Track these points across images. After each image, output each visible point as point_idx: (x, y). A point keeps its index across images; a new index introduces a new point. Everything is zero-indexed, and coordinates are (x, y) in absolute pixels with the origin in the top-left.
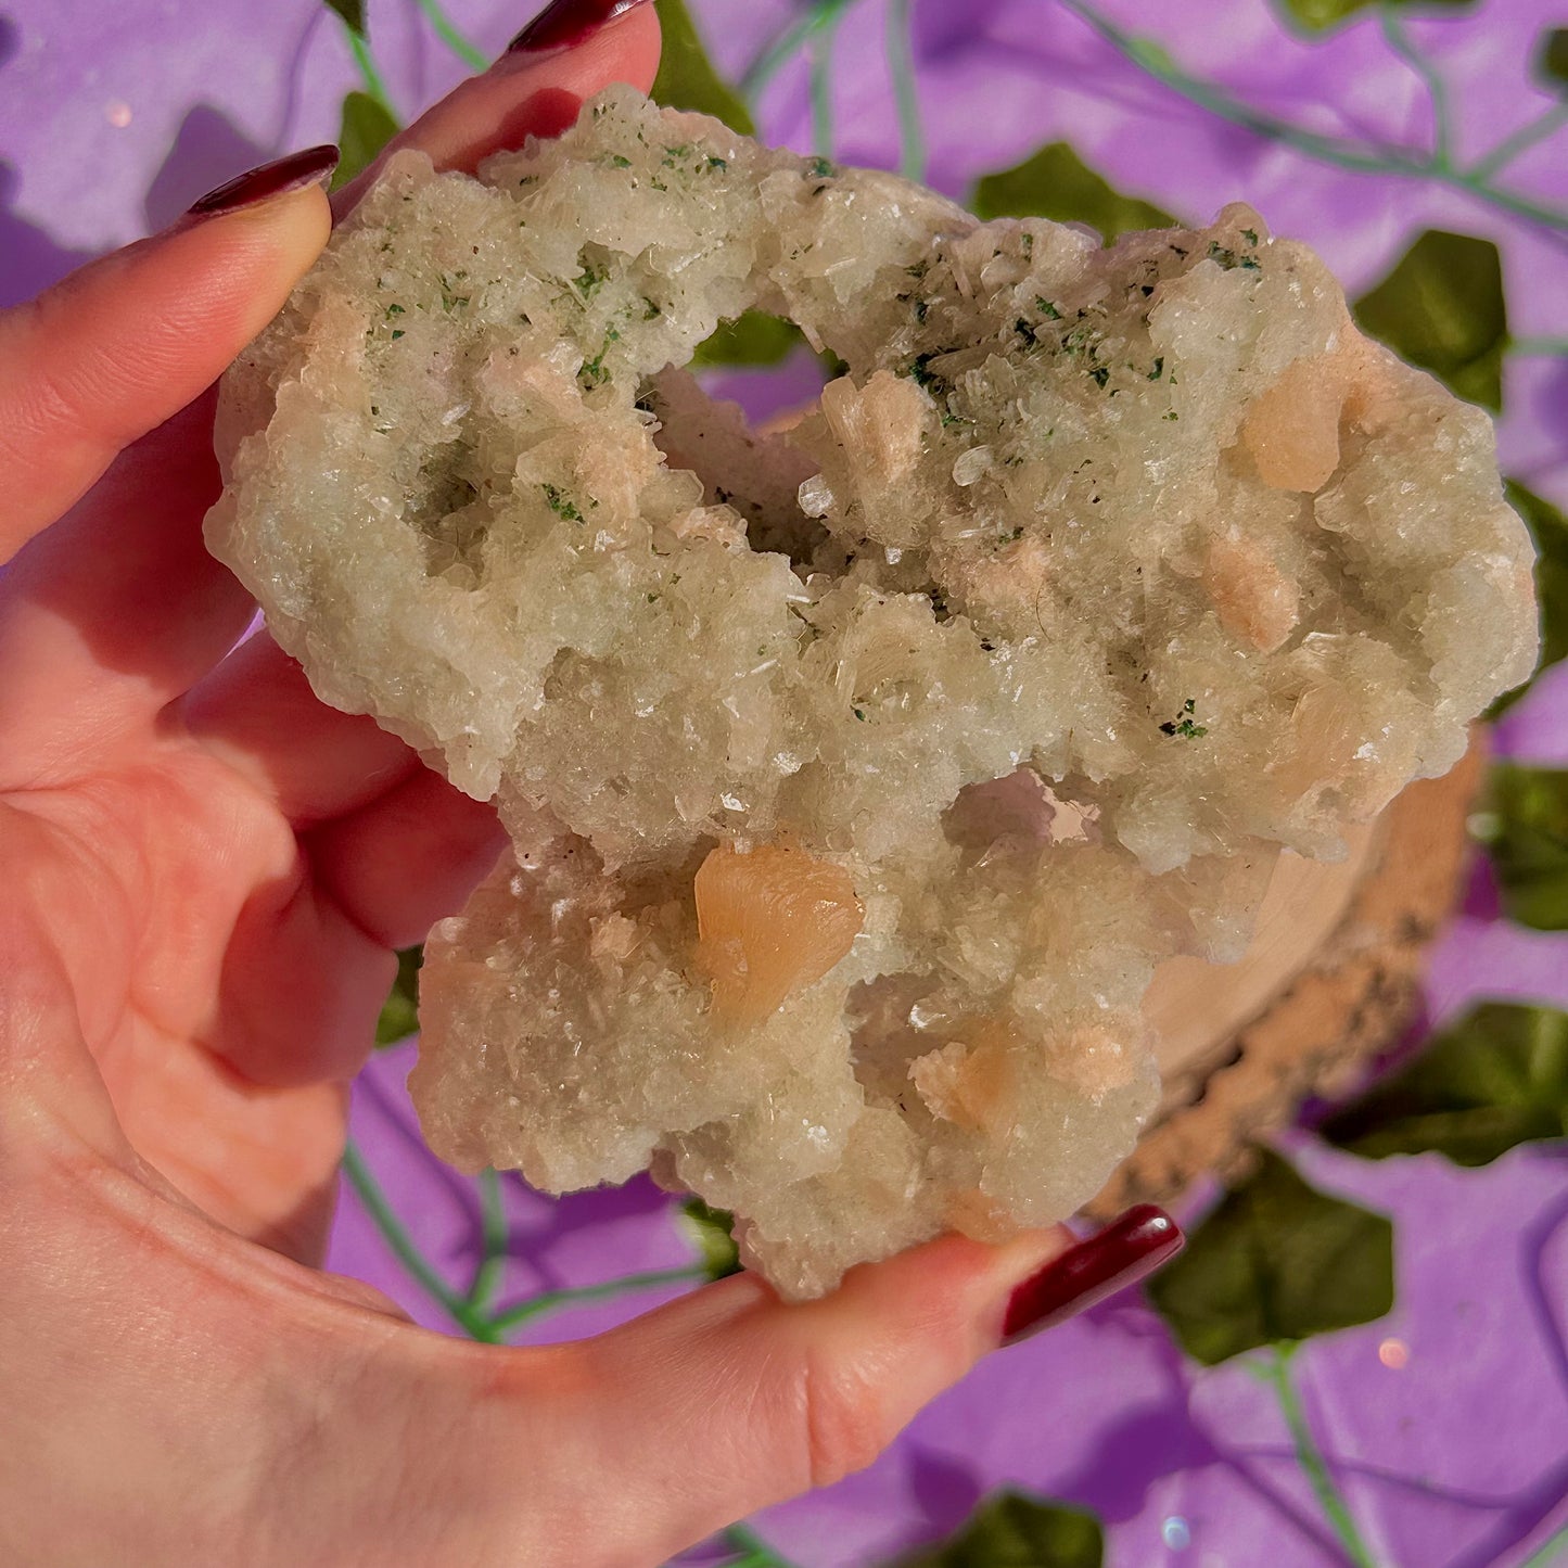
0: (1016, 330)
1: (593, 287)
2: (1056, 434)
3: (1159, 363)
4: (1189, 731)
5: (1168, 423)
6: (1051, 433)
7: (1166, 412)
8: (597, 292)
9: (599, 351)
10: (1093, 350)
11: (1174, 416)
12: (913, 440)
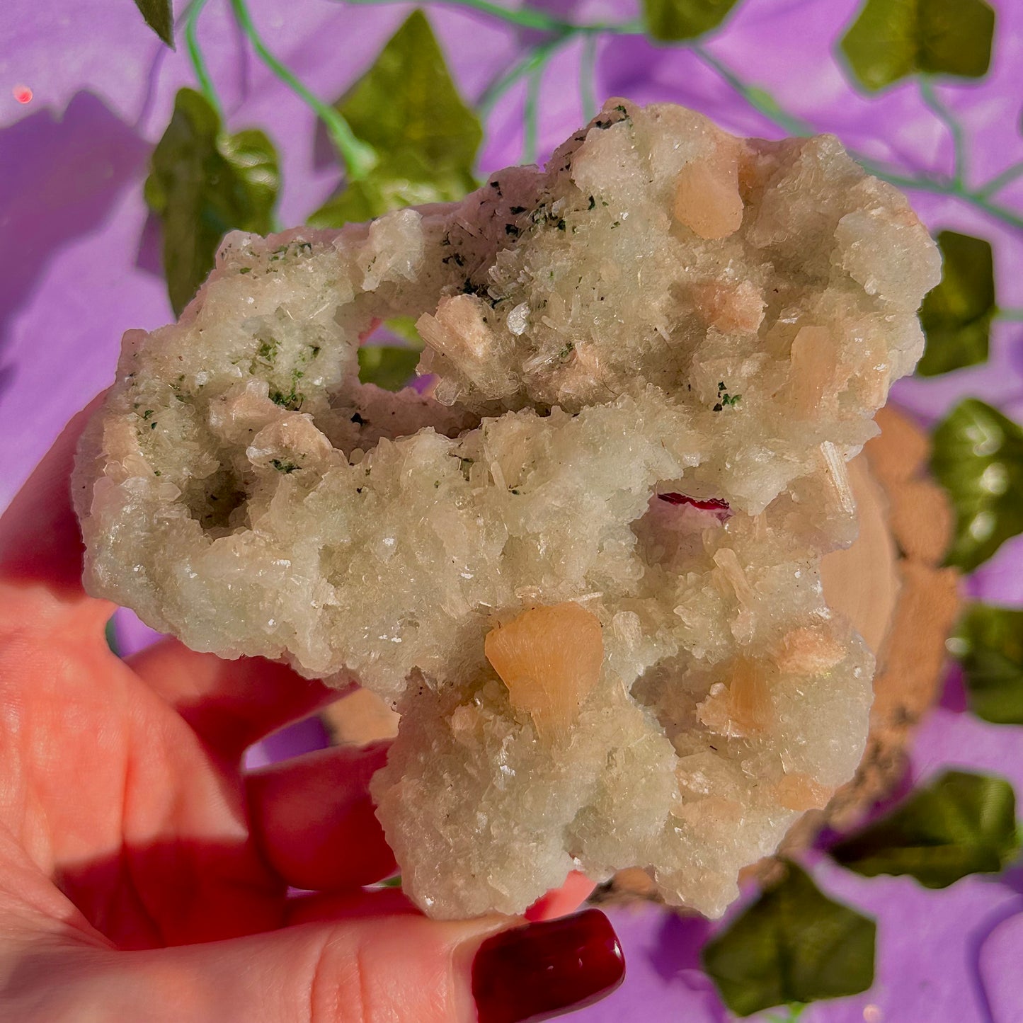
0: (508, 233)
1: (271, 352)
2: (555, 274)
3: (591, 199)
4: (729, 401)
5: (616, 230)
6: (552, 275)
7: (611, 224)
8: (275, 354)
9: (291, 385)
10: (550, 215)
11: (616, 224)
12: (478, 326)
